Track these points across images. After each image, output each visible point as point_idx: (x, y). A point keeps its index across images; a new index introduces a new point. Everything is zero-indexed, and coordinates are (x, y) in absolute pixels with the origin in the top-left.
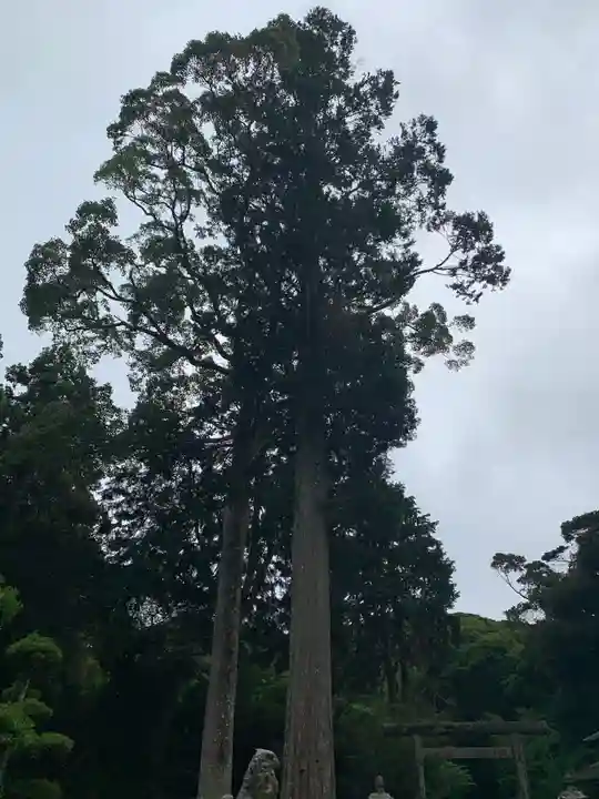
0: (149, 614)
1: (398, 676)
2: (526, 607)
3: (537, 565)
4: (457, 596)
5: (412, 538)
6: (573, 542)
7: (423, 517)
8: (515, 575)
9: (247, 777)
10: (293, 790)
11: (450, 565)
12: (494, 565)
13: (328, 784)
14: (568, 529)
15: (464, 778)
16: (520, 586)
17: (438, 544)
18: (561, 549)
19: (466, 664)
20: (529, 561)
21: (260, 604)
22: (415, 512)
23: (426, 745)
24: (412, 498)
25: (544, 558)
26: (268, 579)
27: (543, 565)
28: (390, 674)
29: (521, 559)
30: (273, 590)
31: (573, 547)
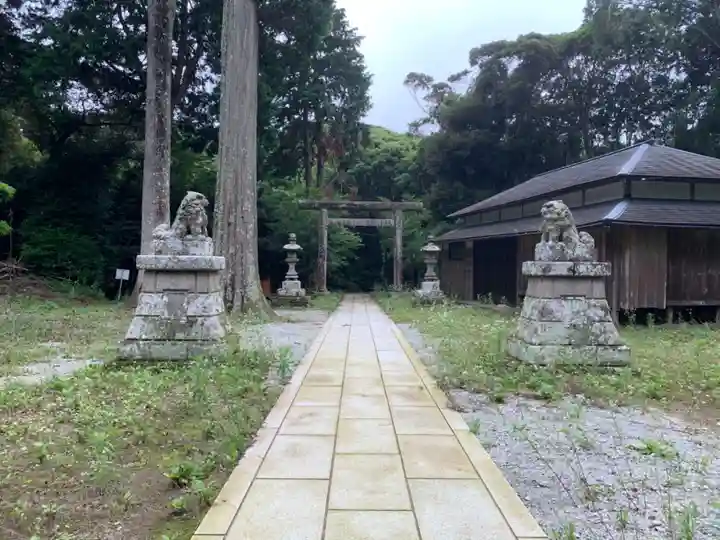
0: (79, 99)
1: (314, 169)
2: (426, 121)
3: (442, 86)
4: (371, 106)
5: (338, 50)
6: (477, 67)
7: (351, 31)
8: (423, 93)
9: (180, 211)
10: (222, 236)
11: (369, 78)
12: (407, 82)
13: (251, 233)
14: (475, 56)
15: (356, 240)
16: (425, 103)
17: (361, 57)
18: (466, 73)
19: (369, 165)
20: (436, 82)
21: (191, 96)
22: (343, 25)
23: (330, 216)
24: (343, 10)
25: (449, 80)
26: (198, 74)
27: (447, 86)
28: (307, 167)
29: (429, 79)
30: (203, 84)
31: (476, 71)
